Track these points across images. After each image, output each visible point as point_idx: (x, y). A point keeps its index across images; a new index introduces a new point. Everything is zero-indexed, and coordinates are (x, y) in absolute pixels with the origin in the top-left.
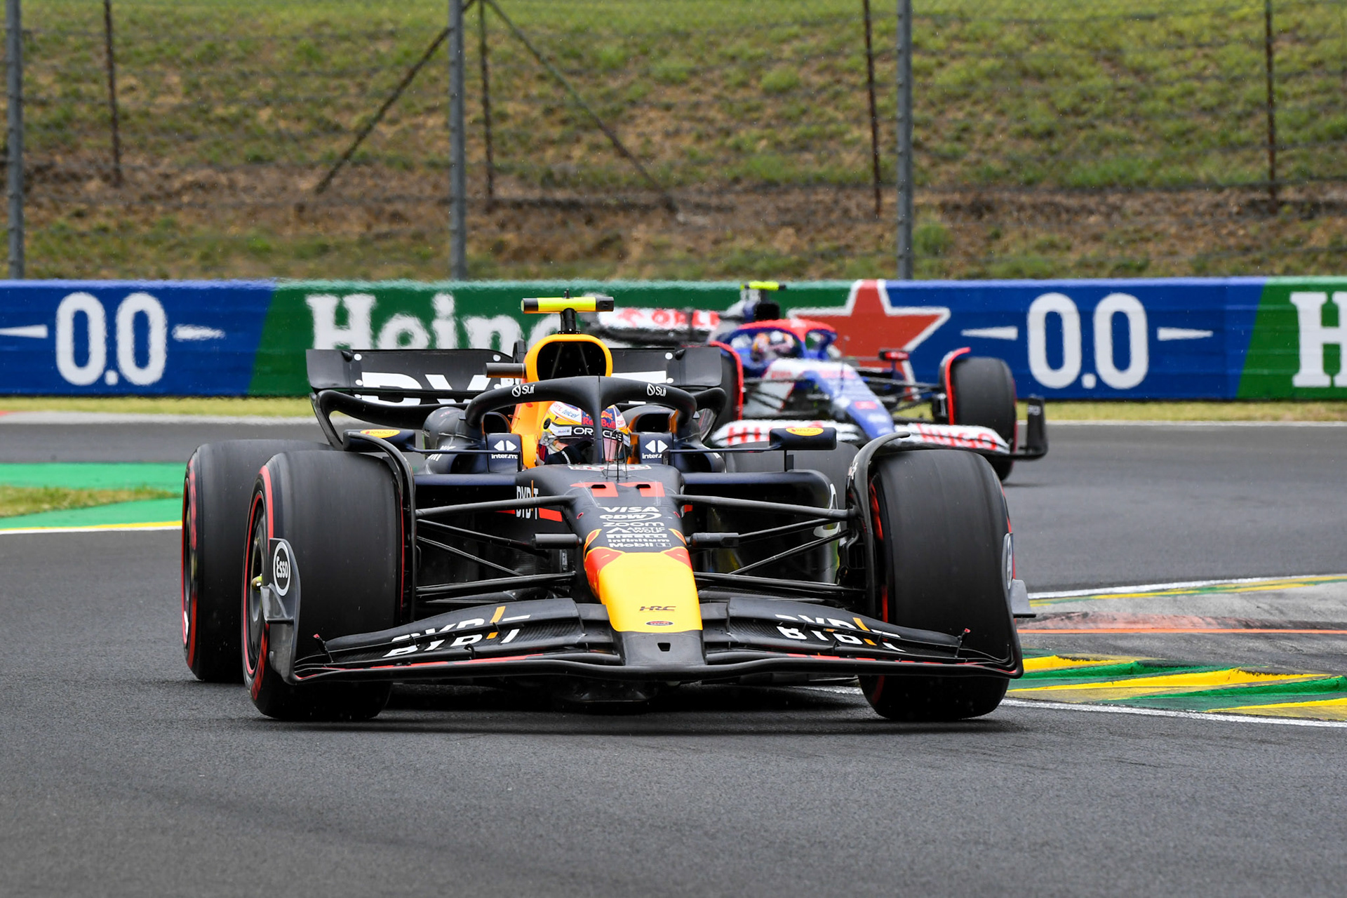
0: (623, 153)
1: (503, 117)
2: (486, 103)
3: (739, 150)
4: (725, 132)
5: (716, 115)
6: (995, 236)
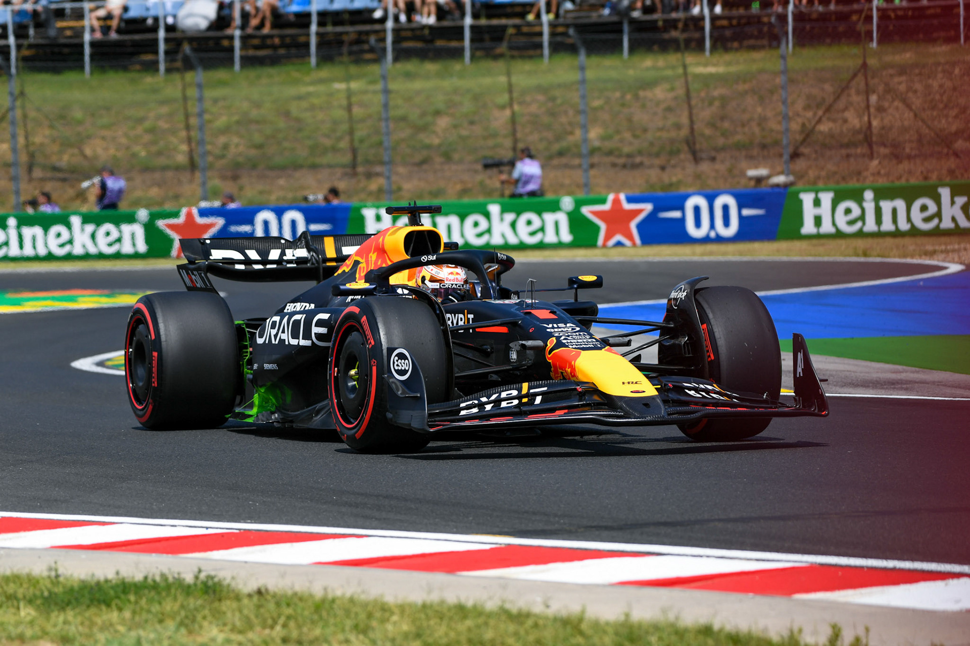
0: (85, 157)
1: (33, 144)
2: (26, 138)
3: (134, 155)
4: (128, 148)
5: (124, 141)
6: (241, 188)
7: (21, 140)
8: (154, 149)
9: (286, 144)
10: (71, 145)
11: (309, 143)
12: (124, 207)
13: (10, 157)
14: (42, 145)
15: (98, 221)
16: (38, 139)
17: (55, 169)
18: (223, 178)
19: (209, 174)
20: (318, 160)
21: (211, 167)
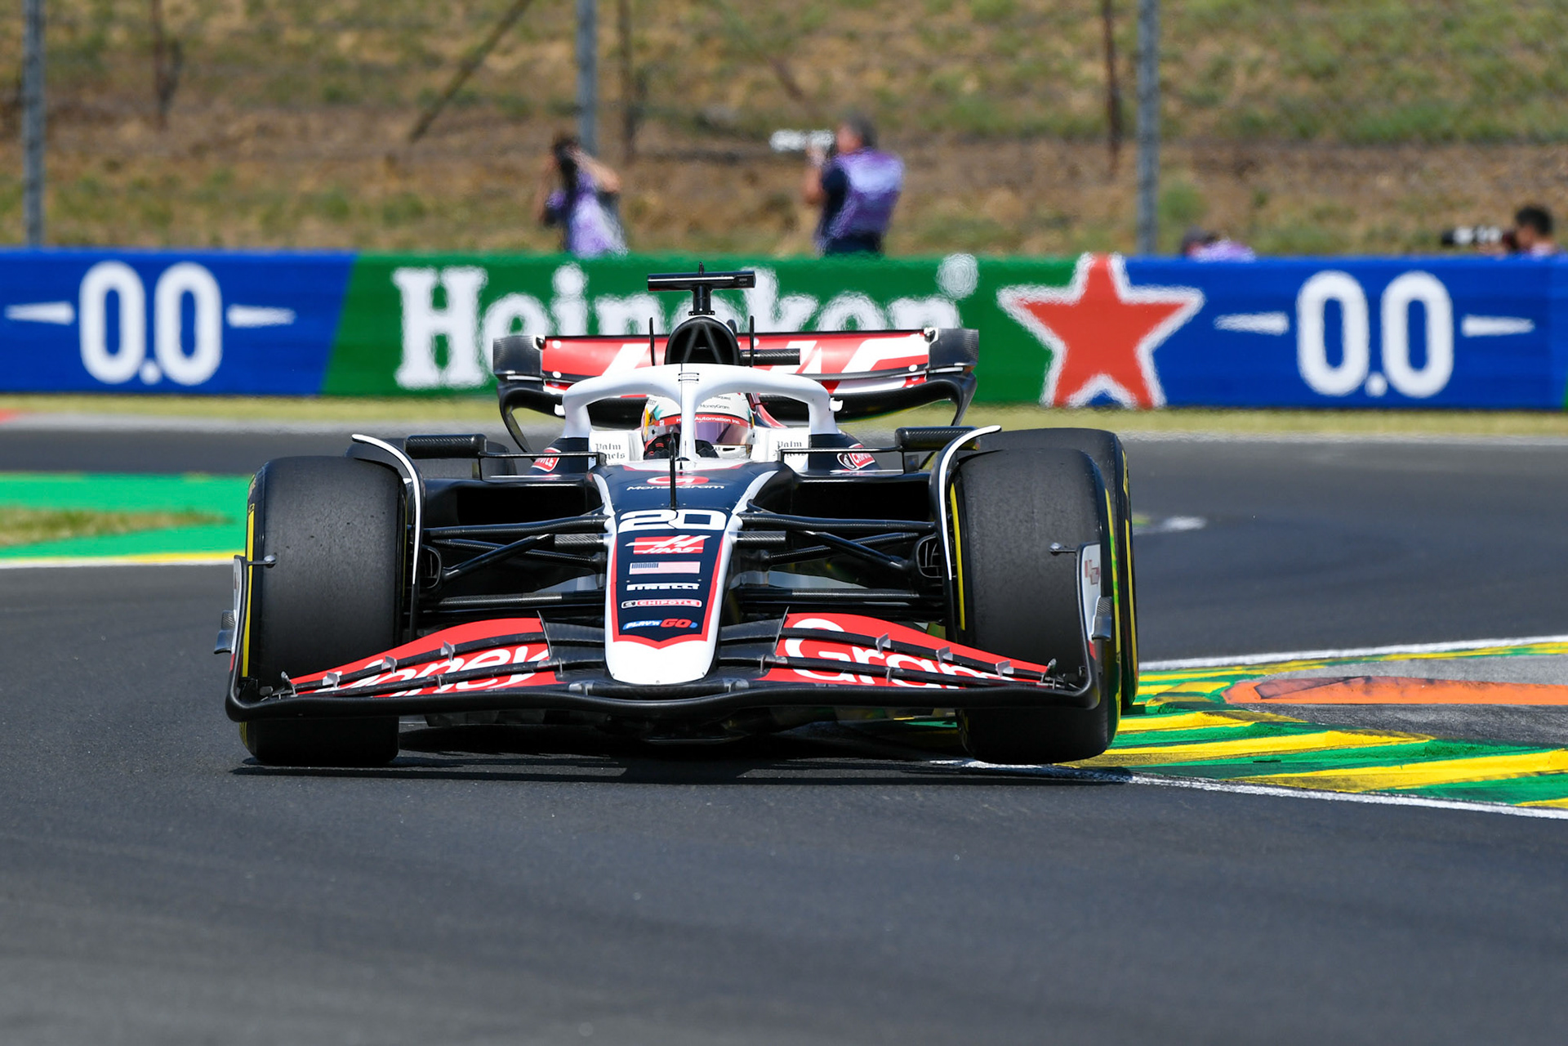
3: (941, 91)
4: (924, 69)
5: (913, 46)
6: (1261, 201)
7: (608, 36)
8: (1003, 72)
9: (1405, 67)
10: (756, 56)
11: (1478, 64)
12: (900, 247)
13: (571, 86)
14: (670, 50)
15: (824, 289)
16: (657, 35)
17: (703, 124)
18: (1206, 167)
19: (1165, 154)
20: (1501, 120)
21: (1170, 132)
